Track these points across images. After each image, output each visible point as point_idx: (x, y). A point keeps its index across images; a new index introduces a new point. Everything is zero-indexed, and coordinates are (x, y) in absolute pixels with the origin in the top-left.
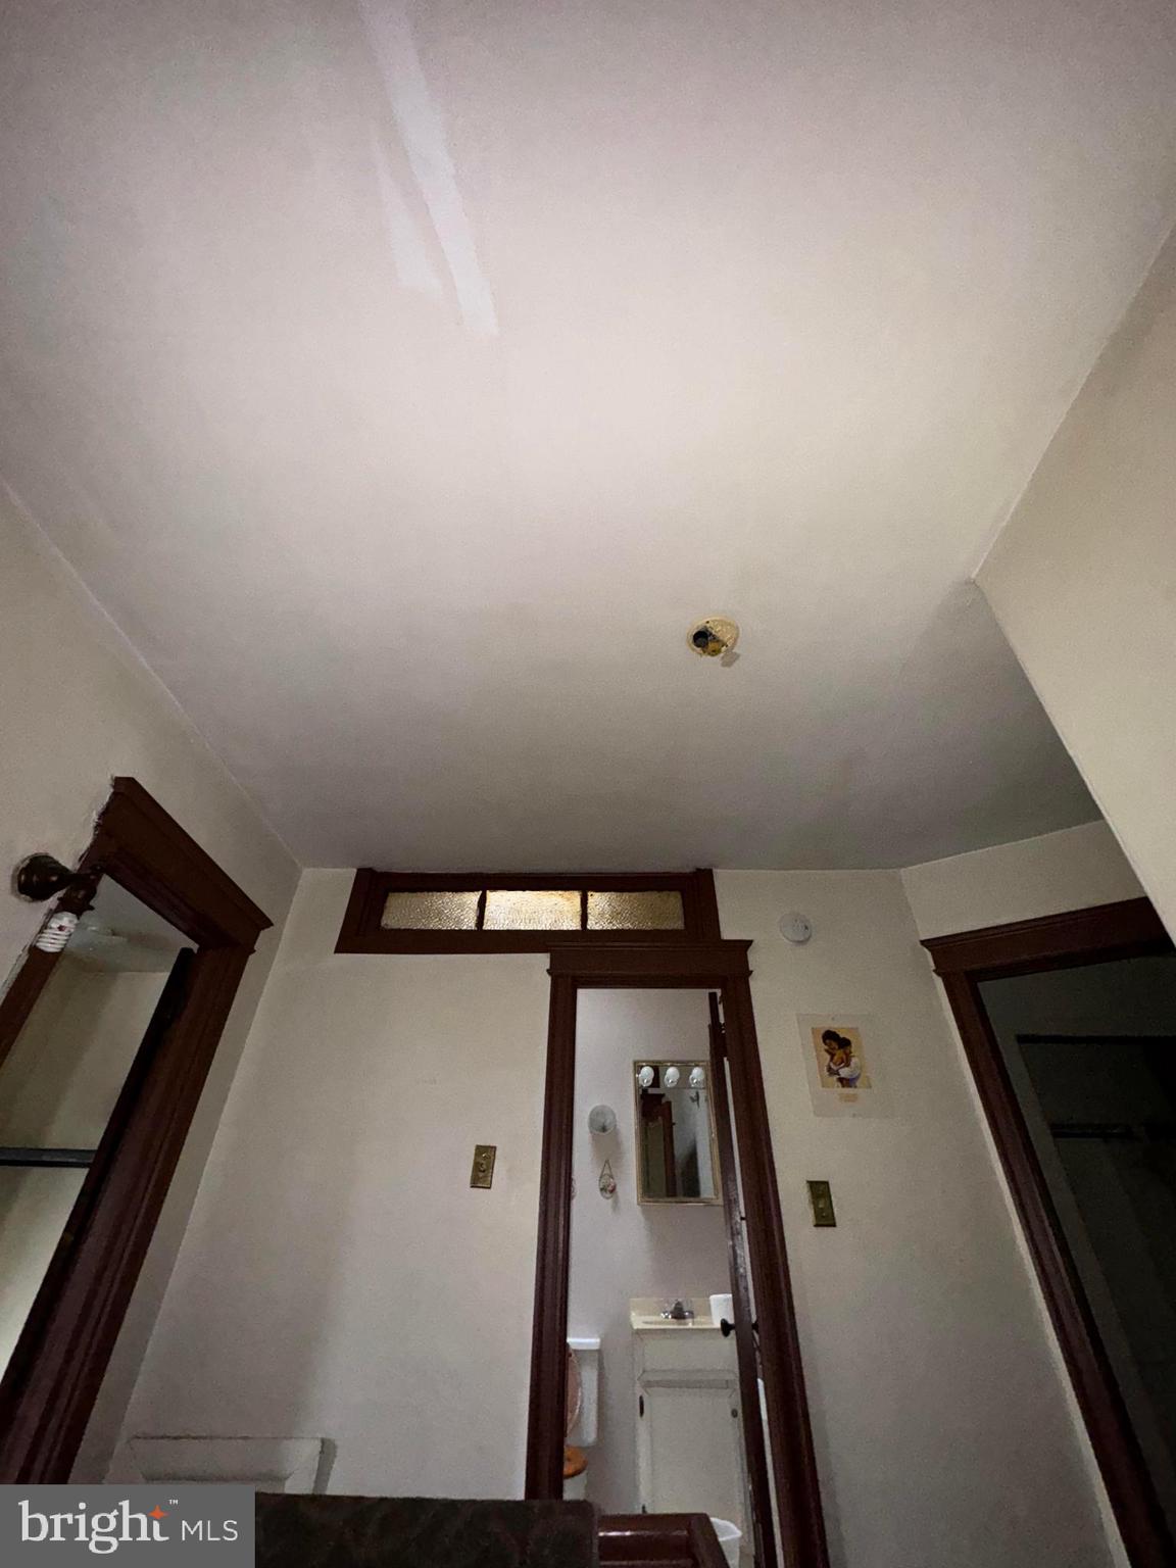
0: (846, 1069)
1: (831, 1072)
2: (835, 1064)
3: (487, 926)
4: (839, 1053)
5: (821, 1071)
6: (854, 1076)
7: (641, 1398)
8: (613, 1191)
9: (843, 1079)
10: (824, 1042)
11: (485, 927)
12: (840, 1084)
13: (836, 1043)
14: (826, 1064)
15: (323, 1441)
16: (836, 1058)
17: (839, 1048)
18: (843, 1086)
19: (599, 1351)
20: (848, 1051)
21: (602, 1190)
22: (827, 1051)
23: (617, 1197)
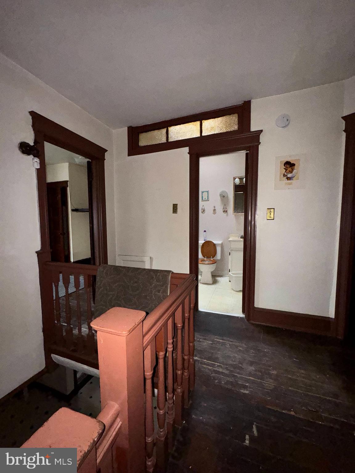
0: (291, 174)
1: (284, 175)
2: (286, 173)
3: (170, 140)
4: (289, 169)
5: (280, 175)
6: (293, 176)
7: (230, 253)
8: (227, 211)
9: (289, 178)
10: (284, 166)
11: (169, 141)
12: (286, 179)
13: (289, 165)
14: (283, 173)
15: (150, 257)
16: (287, 171)
17: (290, 167)
18: (288, 180)
19: (222, 244)
20: (293, 168)
21: (223, 211)
22: (284, 168)
23: (228, 213)
